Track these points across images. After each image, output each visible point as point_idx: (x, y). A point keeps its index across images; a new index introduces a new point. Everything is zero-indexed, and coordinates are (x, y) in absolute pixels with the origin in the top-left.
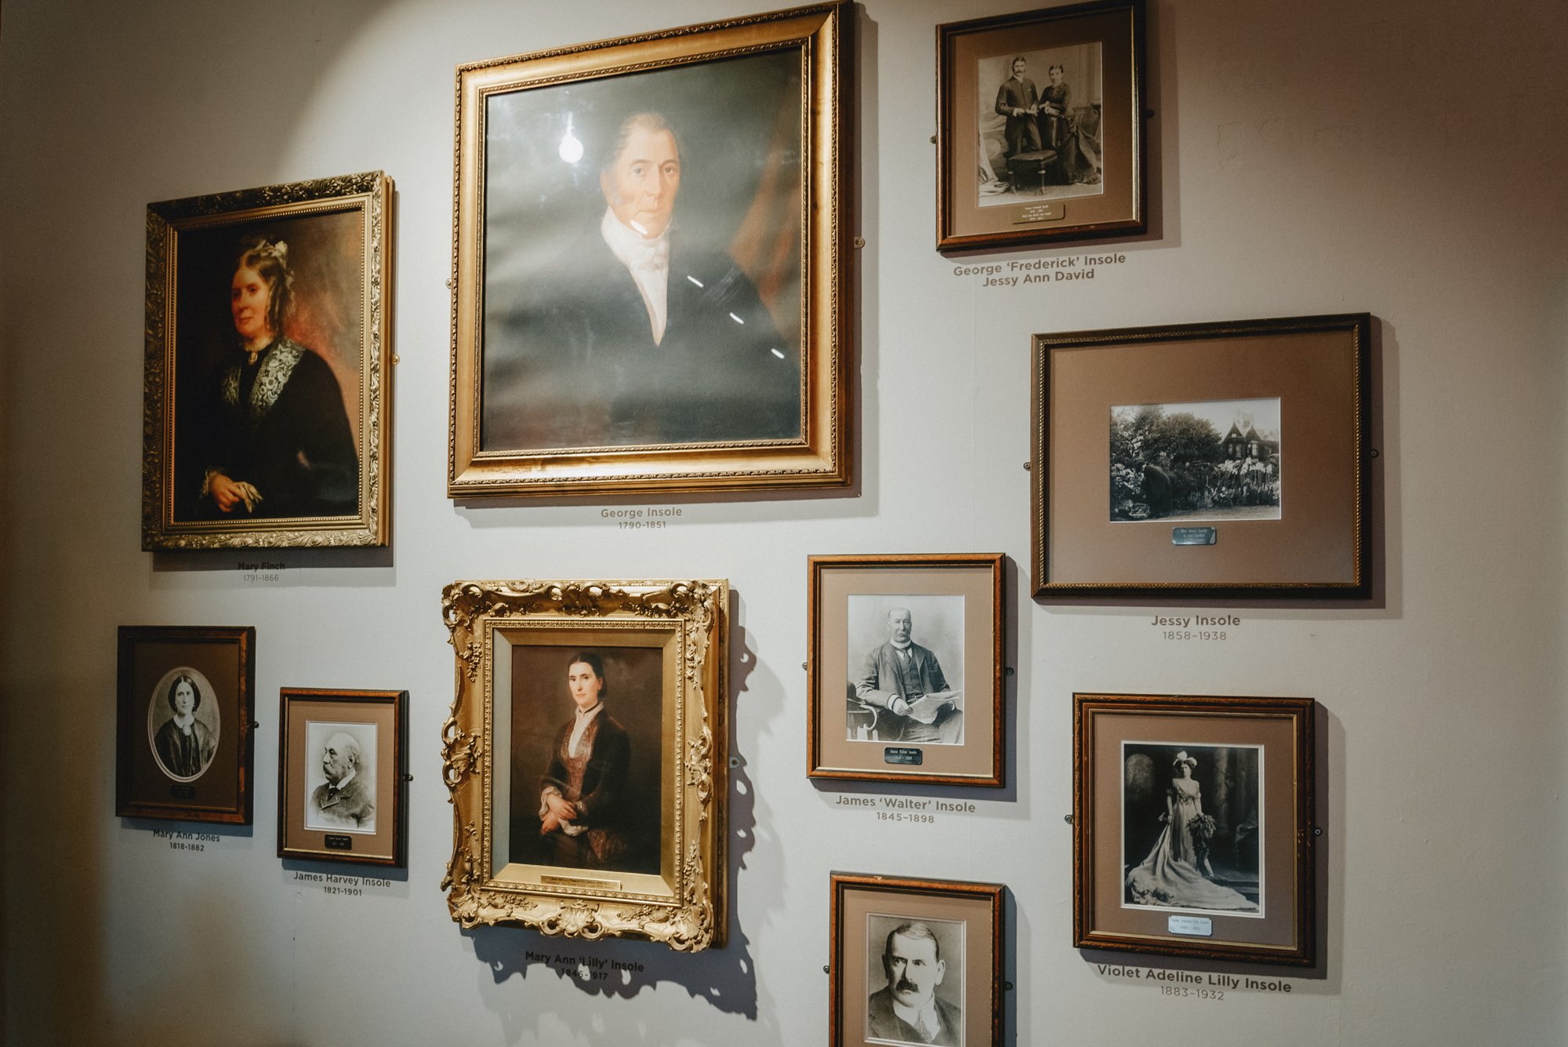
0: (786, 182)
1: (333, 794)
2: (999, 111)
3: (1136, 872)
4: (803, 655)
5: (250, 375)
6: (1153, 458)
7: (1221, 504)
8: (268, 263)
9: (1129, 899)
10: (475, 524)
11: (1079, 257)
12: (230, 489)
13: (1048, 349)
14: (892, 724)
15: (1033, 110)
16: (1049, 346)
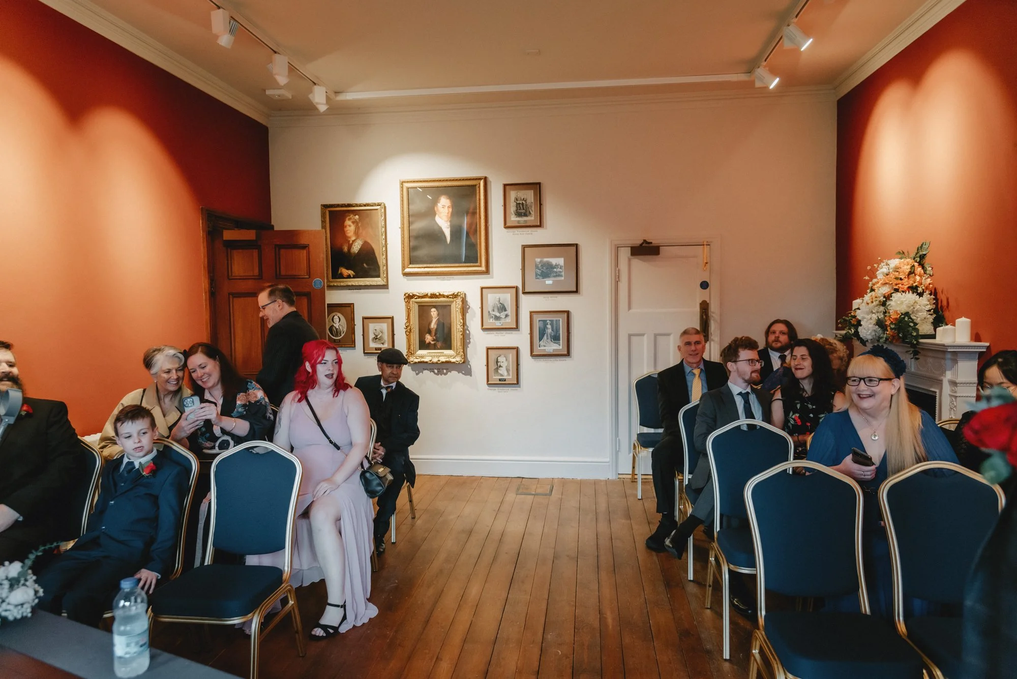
1: (376, 339)
2: (515, 201)
3: (540, 342)
4: (480, 305)
5: (350, 246)
7: (554, 276)
8: (353, 220)
9: (539, 347)
10: (408, 280)
11: (530, 230)
12: (344, 271)
14: (497, 318)
15: (521, 202)
16: (524, 247)
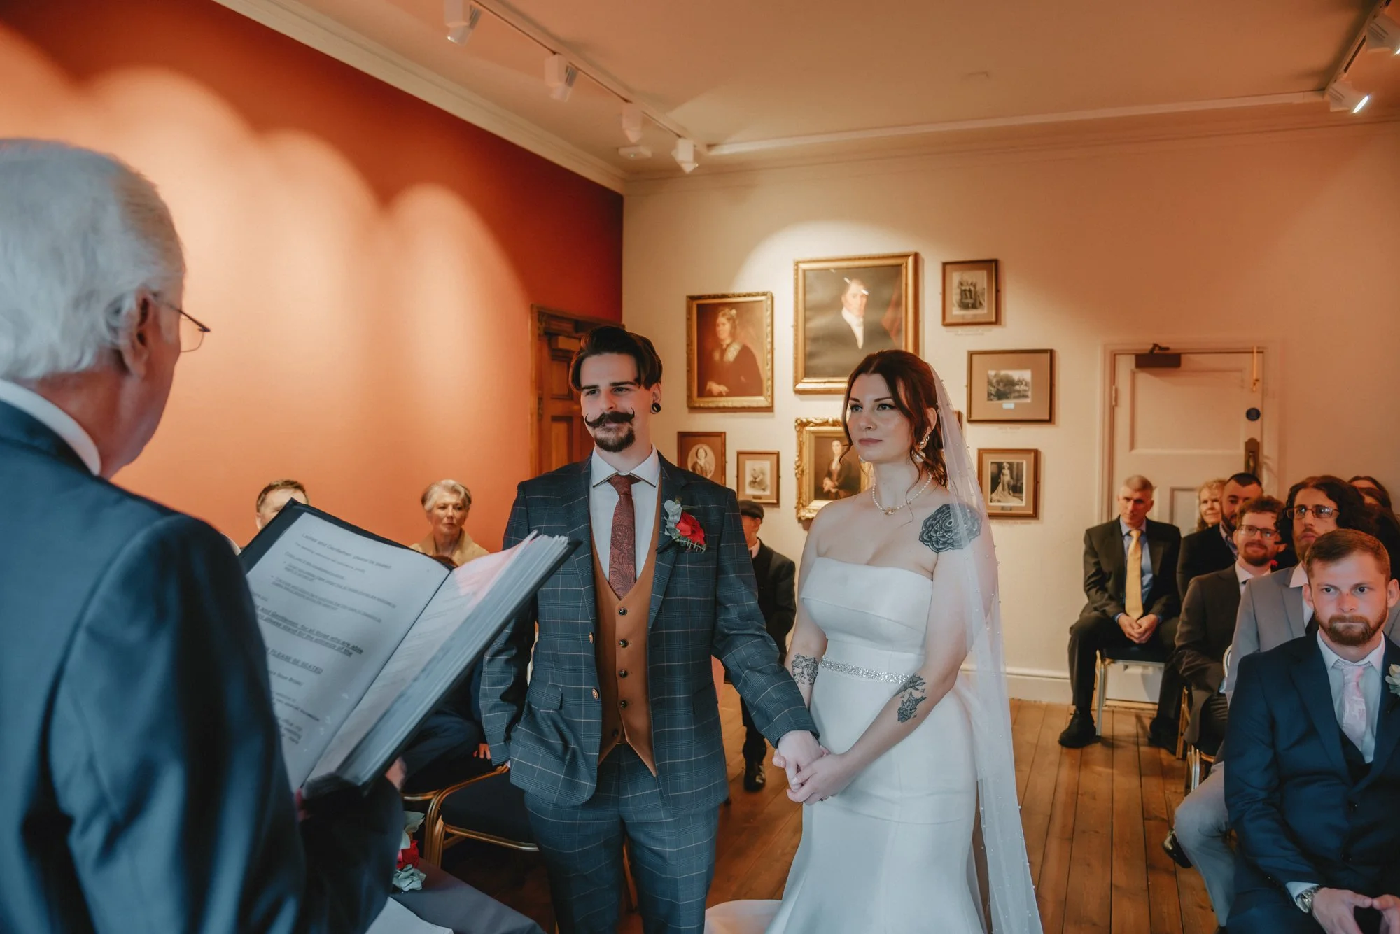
0: (898, 304)
1: (754, 483)
2: (958, 287)
3: (994, 495)
5: (723, 352)
6: (999, 384)
7: (1015, 397)
8: (729, 317)
9: (991, 502)
10: (801, 400)
11: (980, 329)
12: (715, 387)
13: (971, 355)
15: (968, 288)
